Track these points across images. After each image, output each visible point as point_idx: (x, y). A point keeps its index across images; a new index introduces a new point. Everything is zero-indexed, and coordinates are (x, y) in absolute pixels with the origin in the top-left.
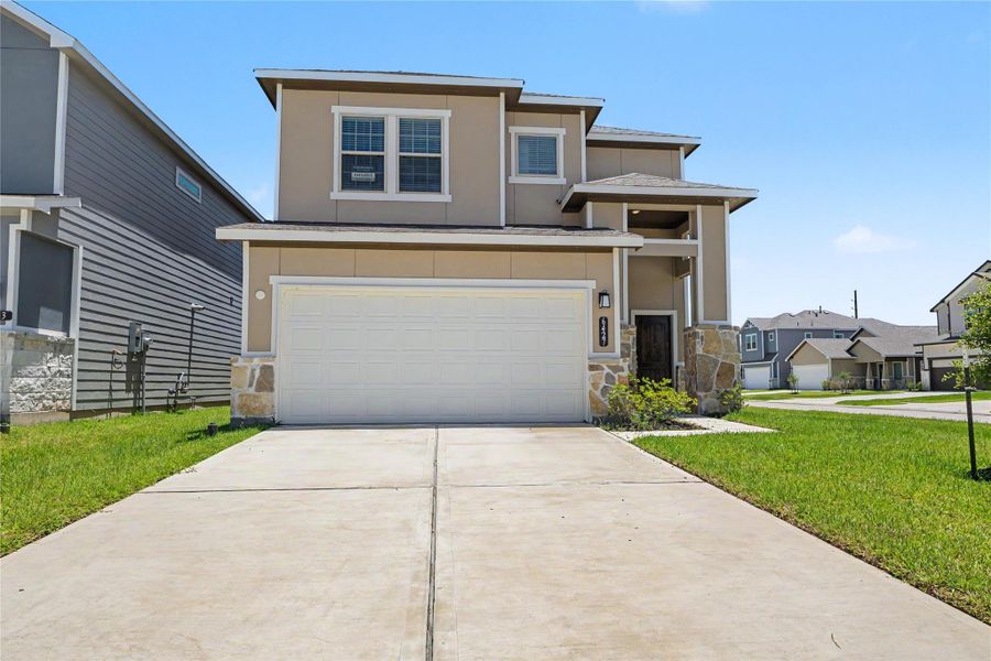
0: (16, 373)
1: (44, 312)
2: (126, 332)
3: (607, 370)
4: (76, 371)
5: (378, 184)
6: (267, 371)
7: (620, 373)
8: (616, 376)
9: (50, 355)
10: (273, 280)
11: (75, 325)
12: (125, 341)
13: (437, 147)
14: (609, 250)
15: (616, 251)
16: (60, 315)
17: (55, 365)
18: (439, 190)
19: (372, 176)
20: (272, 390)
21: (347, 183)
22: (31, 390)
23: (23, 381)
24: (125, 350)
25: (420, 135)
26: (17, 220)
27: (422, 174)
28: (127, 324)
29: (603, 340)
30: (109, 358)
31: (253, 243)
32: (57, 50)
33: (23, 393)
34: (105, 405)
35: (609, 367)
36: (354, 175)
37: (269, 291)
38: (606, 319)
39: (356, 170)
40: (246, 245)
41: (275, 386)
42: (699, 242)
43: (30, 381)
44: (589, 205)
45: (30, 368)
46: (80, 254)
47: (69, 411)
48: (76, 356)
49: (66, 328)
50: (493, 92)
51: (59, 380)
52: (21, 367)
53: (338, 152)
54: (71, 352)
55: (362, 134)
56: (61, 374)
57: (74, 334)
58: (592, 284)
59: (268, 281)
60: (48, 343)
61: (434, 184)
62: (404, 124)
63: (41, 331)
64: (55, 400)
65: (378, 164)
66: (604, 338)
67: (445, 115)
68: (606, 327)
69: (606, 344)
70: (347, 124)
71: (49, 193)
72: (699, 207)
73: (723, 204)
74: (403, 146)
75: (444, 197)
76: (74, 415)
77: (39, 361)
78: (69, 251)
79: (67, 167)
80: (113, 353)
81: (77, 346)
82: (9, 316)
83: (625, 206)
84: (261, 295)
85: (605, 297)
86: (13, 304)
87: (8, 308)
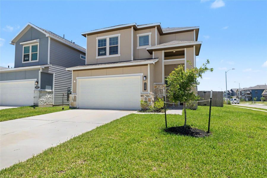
0: (40, 97)
1: (47, 86)
2: (67, 89)
3: (145, 97)
4: (54, 98)
5: (105, 54)
6: (75, 97)
7: (149, 97)
8: (148, 98)
9: (47, 94)
10: (77, 78)
11: (54, 88)
12: (67, 91)
13: (117, 43)
14: (147, 65)
15: (149, 65)
16: (51, 87)
17: (49, 96)
18: (117, 54)
19: (104, 52)
20: (76, 101)
21: (99, 55)
22: (43, 101)
23: (41, 99)
24: (67, 93)
25: (114, 41)
26: (40, 70)
27: (114, 50)
28: (67, 88)
29: (145, 89)
30: (62, 95)
31: (74, 71)
32: (48, 37)
33: (41, 101)
34: (62, 104)
35: (146, 96)
36: (101, 53)
37: (76, 80)
38: (146, 83)
39: (101, 51)
40: (72, 71)
41: (77, 100)
42: (185, 59)
43: (43, 99)
44: (153, 52)
45: (43, 97)
46: (54, 75)
47: (52, 105)
48: (54, 94)
49: (52, 89)
50: (130, 27)
51: (50, 99)
52: (41, 96)
53: (97, 48)
54: (53, 93)
55: (102, 43)
56: (50, 98)
57: (53, 90)
58: (142, 74)
59: (76, 78)
60: (47, 92)
61: (116, 52)
62: (110, 39)
63: (46, 90)
64: (49, 103)
65: (105, 49)
66: (145, 88)
67: (119, 35)
68: (146, 85)
69: (146, 90)
70: (99, 41)
71: (47, 64)
72: (185, 49)
73: (193, 47)
74: (110, 44)
75: (119, 55)
76: (53, 106)
77: (45, 95)
78: (52, 74)
79: (50, 58)
80: (63, 94)
81: (54, 92)
82: (39, 87)
83: (163, 51)
84: (75, 81)
85: (145, 77)
86: (39, 85)
87: (39, 86)
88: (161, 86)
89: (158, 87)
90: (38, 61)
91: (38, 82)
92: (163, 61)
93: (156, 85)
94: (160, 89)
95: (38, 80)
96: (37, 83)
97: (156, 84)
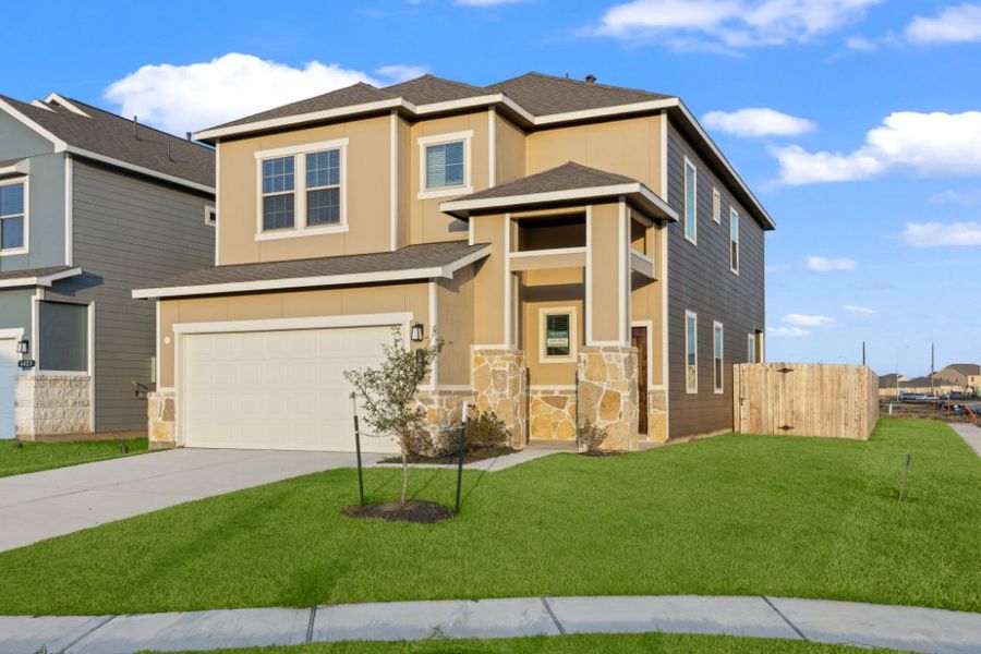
0: (39, 404)
4: (91, 402)
5: (290, 221)
6: (170, 404)
9: (67, 390)
10: (175, 327)
13: (335, 178)
15: (432, 281)
17: (72, 398)
18: (337, 221)
20: (173, 418)
21: (268, 224)
22: (52, 417)
23: (46, 411)
25: (325, 164)
27: (324, 207)
31: (163, 299)
32: (62, 155)
37: (172, 335)
40: (158, 299)
41: (176, 415)
42: (588, 249)
43: (51, 410)
44: (471, 220)
48: (93, 388)
49: (85, 368)
51: (78, 409)
53: (260, 196)
54: (87, 384)
55: (278, 171)
56: (79, 404)
57: (91, 372)
59: (171, 327)
61: (332, 216)
62: (310, 157)
63: (62, 374)
64: (74, 424)
67: (345, 142)
70: (267, 164)
72: (589, 209)
73: (618, 203)
74: (310, 181)
75: (342, 227)
77: (59, 394)
78: (83, 307)
81: (92, 380)
82: (34, 362)
83: (508, 216)
84: (167, 340)
85: (420, 326)
86: (35, 355)
87: (33, 359)
88: (498, 357)
89: (487, 362)
90: (25, 250)
91: (26, 342)
92: (508, 255)
93: (479, 355)
94: (494, 371)
95: (28, 332)
96: (25, 345)
97: (480, 351)
